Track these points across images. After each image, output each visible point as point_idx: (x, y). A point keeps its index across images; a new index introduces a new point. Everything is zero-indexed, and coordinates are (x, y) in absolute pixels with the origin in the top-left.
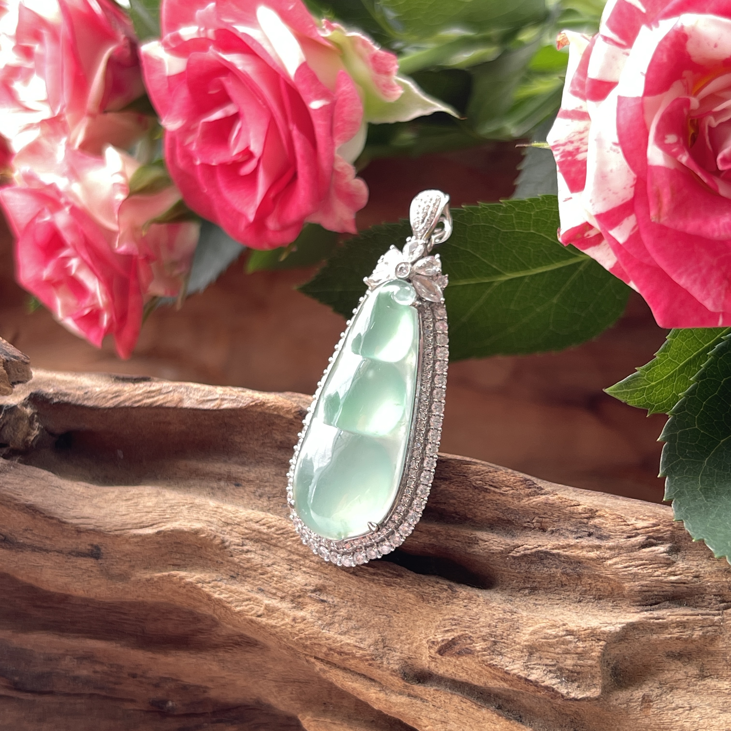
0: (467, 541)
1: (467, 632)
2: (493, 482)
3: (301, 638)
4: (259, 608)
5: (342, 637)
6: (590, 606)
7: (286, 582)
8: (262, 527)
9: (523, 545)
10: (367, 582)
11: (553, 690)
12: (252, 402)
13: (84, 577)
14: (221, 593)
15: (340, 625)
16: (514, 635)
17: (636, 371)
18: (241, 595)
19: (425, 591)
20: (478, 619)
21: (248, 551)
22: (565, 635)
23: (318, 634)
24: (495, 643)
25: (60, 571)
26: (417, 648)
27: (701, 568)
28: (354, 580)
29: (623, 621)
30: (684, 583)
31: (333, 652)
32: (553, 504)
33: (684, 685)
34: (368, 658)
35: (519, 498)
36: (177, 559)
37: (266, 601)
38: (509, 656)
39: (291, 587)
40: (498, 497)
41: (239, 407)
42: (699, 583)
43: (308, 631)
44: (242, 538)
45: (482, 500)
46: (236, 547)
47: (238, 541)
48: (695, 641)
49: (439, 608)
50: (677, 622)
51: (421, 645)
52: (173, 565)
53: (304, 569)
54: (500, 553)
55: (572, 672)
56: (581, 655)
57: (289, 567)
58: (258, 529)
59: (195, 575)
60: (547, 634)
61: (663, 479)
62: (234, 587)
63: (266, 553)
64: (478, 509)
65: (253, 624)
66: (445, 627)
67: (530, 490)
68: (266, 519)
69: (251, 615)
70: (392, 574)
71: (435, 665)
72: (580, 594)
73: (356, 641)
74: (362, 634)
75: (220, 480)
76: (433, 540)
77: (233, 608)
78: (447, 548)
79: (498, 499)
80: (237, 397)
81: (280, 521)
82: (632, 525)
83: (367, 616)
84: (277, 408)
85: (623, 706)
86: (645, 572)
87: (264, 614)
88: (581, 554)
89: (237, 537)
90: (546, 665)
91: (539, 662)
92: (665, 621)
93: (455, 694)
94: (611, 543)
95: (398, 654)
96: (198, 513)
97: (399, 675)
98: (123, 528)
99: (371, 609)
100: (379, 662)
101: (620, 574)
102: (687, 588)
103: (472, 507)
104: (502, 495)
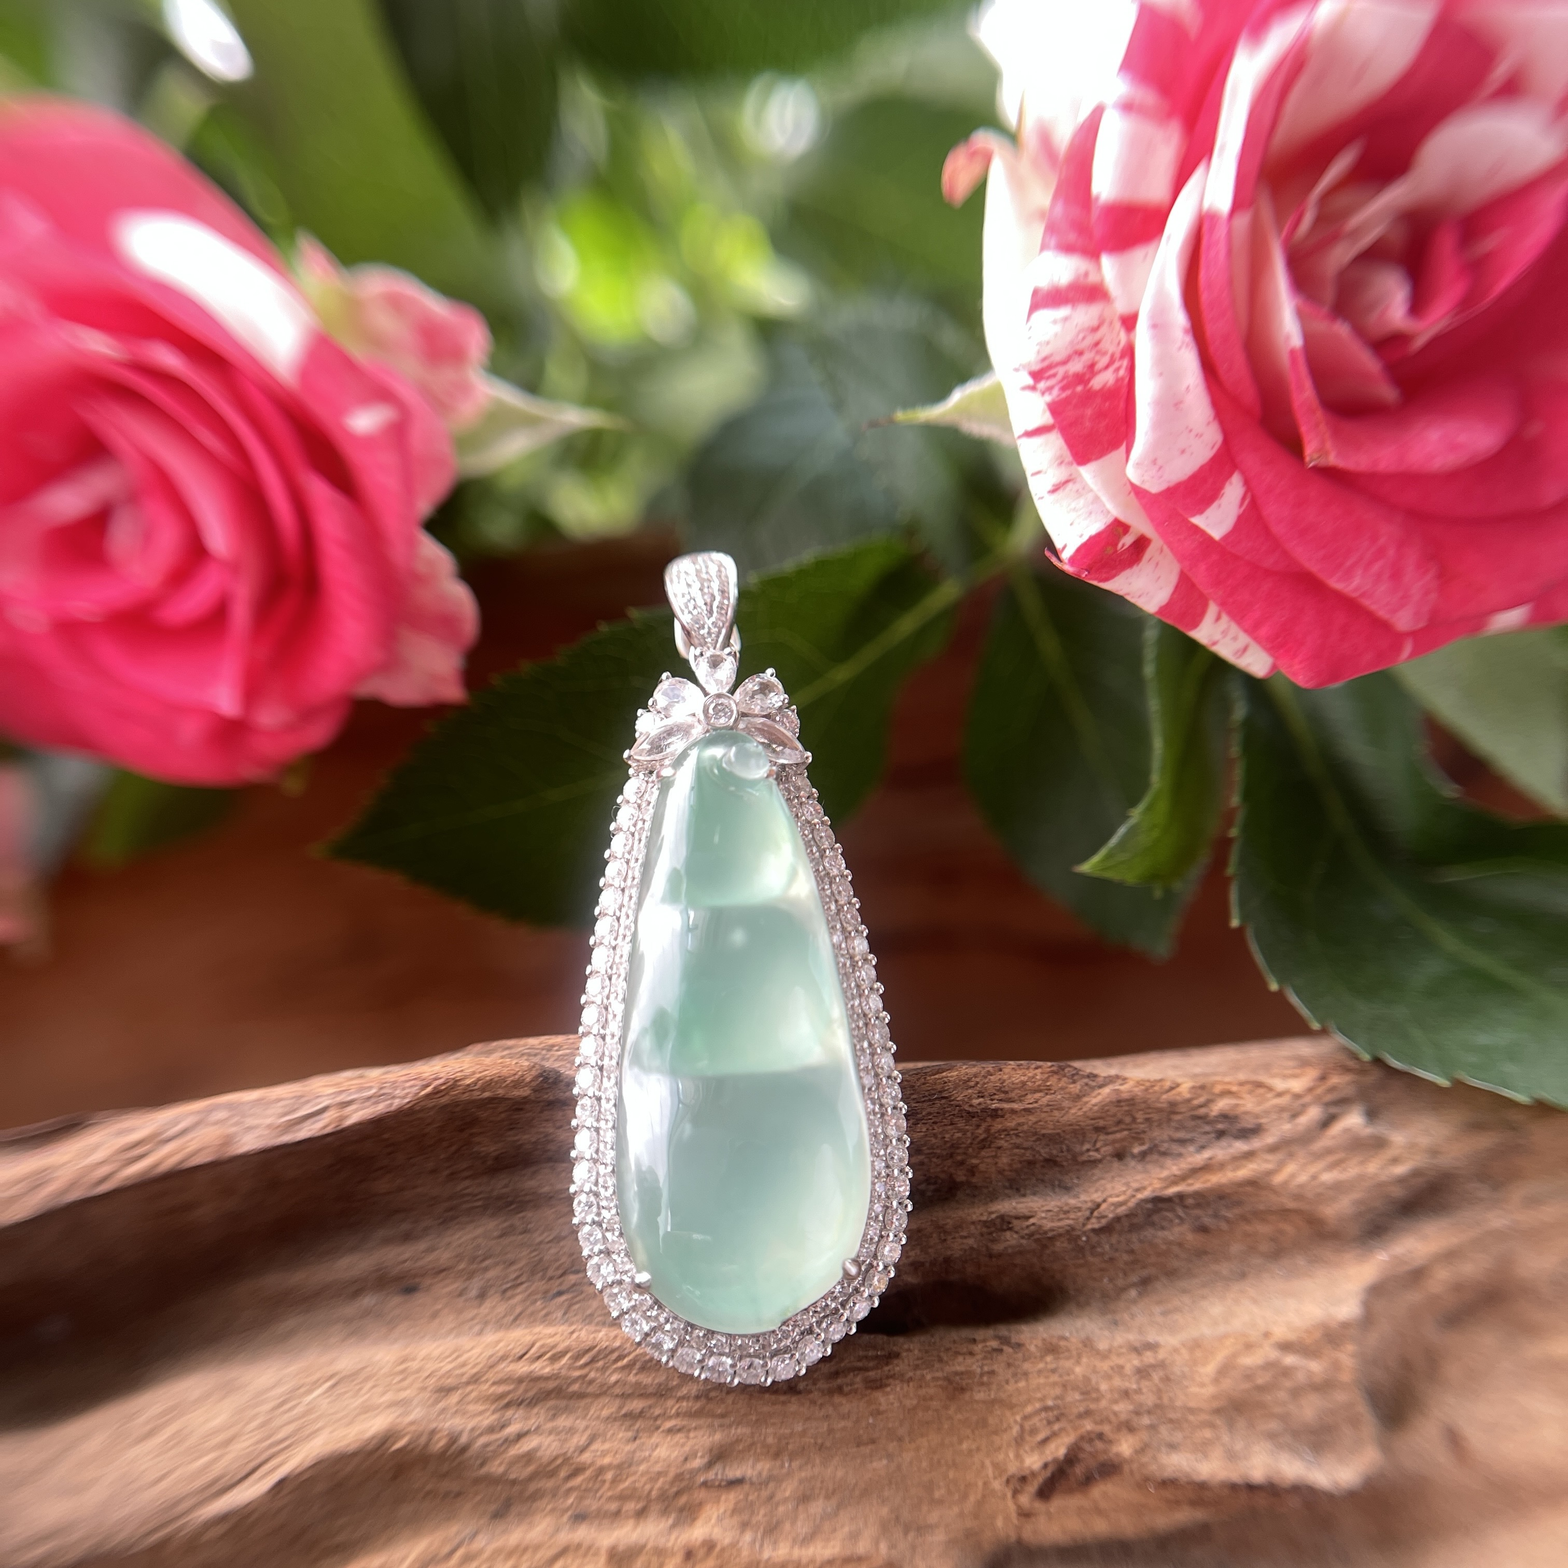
0: (984, 1229)
1: (1088, 1427)
2: (1006, 1092)
5: (811, 1550)
7: (635, 1473)
8: (537, 1366)
9: (1104, 1201)
10: (828, 1398)
12: (423, 1088)
15: (793, 1523)
16: (1182, 1396)
19: (958, 1369)
20: (1097, 1389)
21: (520, 1436)
22: (1281, 1357)
24: (1154, 1428)
26: (980, 1503)
28: (794, 1405)
29: (1354, 1287)
30: (1419, 1174)
32: (1130, 1099)
35: (1063, 1107)
37: (605, 1539)
38: (1191, 1446)
39: (651, 1480)
40: (1022, 1120)
41: (394, 1108)
44: (496, 1410)
45: (984, 1136)
46: (489, 1438)
47: (488, 1421)
49: (1003, 1396)
51: (988, 1493)
53: (668, 1425)
54: (1068, 1231)
58: (530, 1374)
60: (1248, 1367)
62: (513, 1539)
63: (563, 1422)
64: (977, 1158)
66: (1036, 1434)
67: (1077, 1086)
68: (539, 1344)
70: (877, 1357)
71: (1033, 1530)
72: (1240, 1260)
73: (843, 1547)
74: (849, 1523)
78: (948, 1261)
79: (1019, 1124)
80: (381, 1088)
81: (575, 1336)
82: (1285, 1091)
84: (489, 1084)
88: (1224, 1180)
89: (483, 1412)
90: (1268, 1437)
91: (1254, 1437)
94: (1270, 1139)
96: (357, 1394)
99: (849, 1457)
101: (1310, 1195)
103: (964, 1157)
104: (1028, 1111)
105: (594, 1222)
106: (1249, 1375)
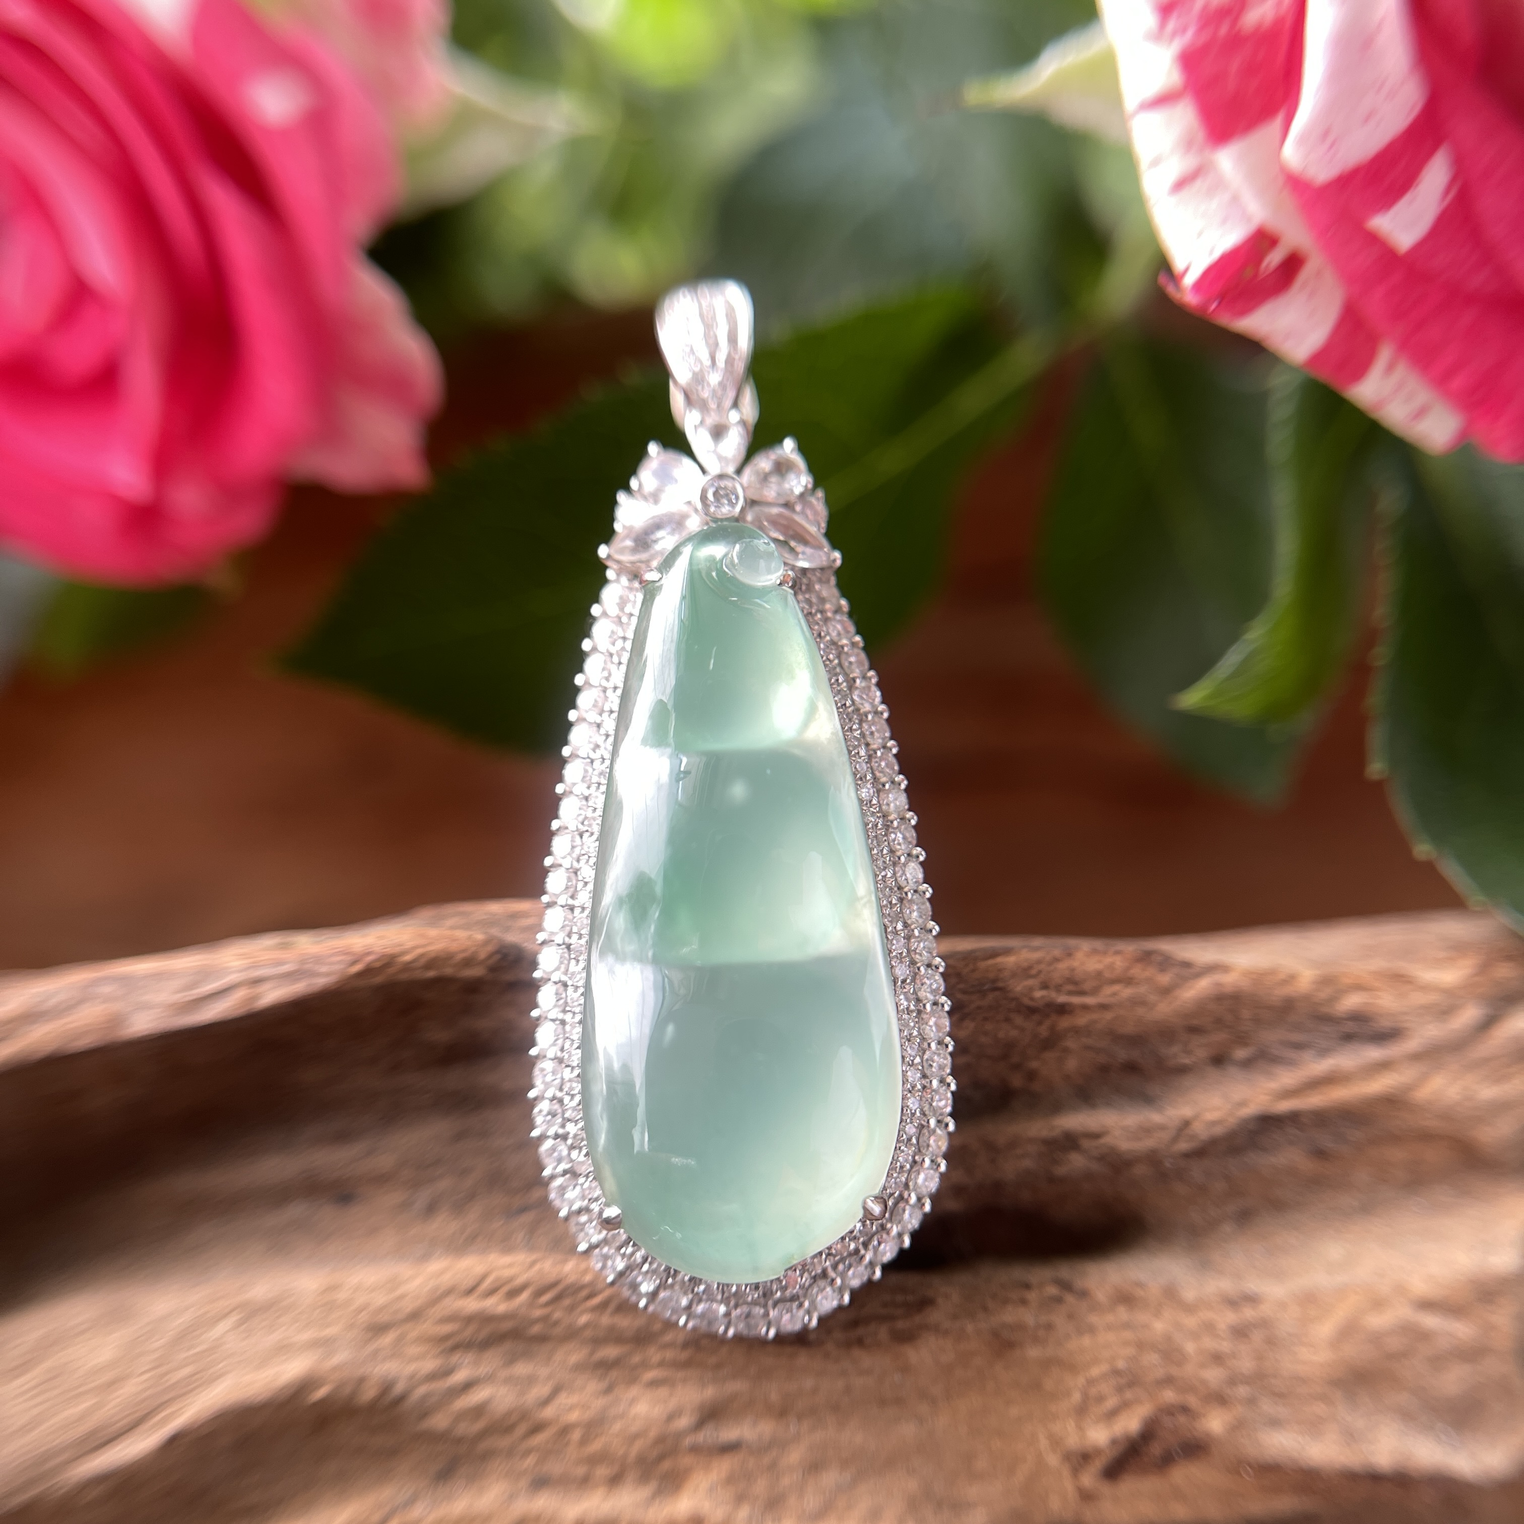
1: (1169, 1398)
2: (1076, 983)
7: (609, 1430)
8: (490, 1302)
9: (1197, 1117)
10: (844, 1351)
12: (354, 963)
15: (799, 1496)
19: (1006, 1320)
21: (467, 1386)
26: (1030, 1479)
32: (1236, 995)
37: (572, 1511)
39: (627, 1441)
40: (1095, 1017)
44: (440, 1354)
45: (1047, 1035)
46: (430, 1386)
47: (429, 1366)
51: (1041, 1468)
53: (649, 1375)
54: (1148, 1156)
58: (480, 1311)
62: (459, 1507)
63: (522, 1369)
64: (1038, 1060)
66: (1103, 1402)
67: (1167, 976)
68: (493, 1275)
70: (906, 1304)
75: (284, 1201)
78: (998, 1184)
79: (1093, 1022)
80: (302, 962)
81: (537, 1267)
84: (433, 962)
89: (423, 1355)
94: (1412, 1044)
96: (276, 1327)
99: (871, 1417)
103: (1021, 1058)
104: (1104, 1007)
105: (556, 1135)
106: (1376, 1338)
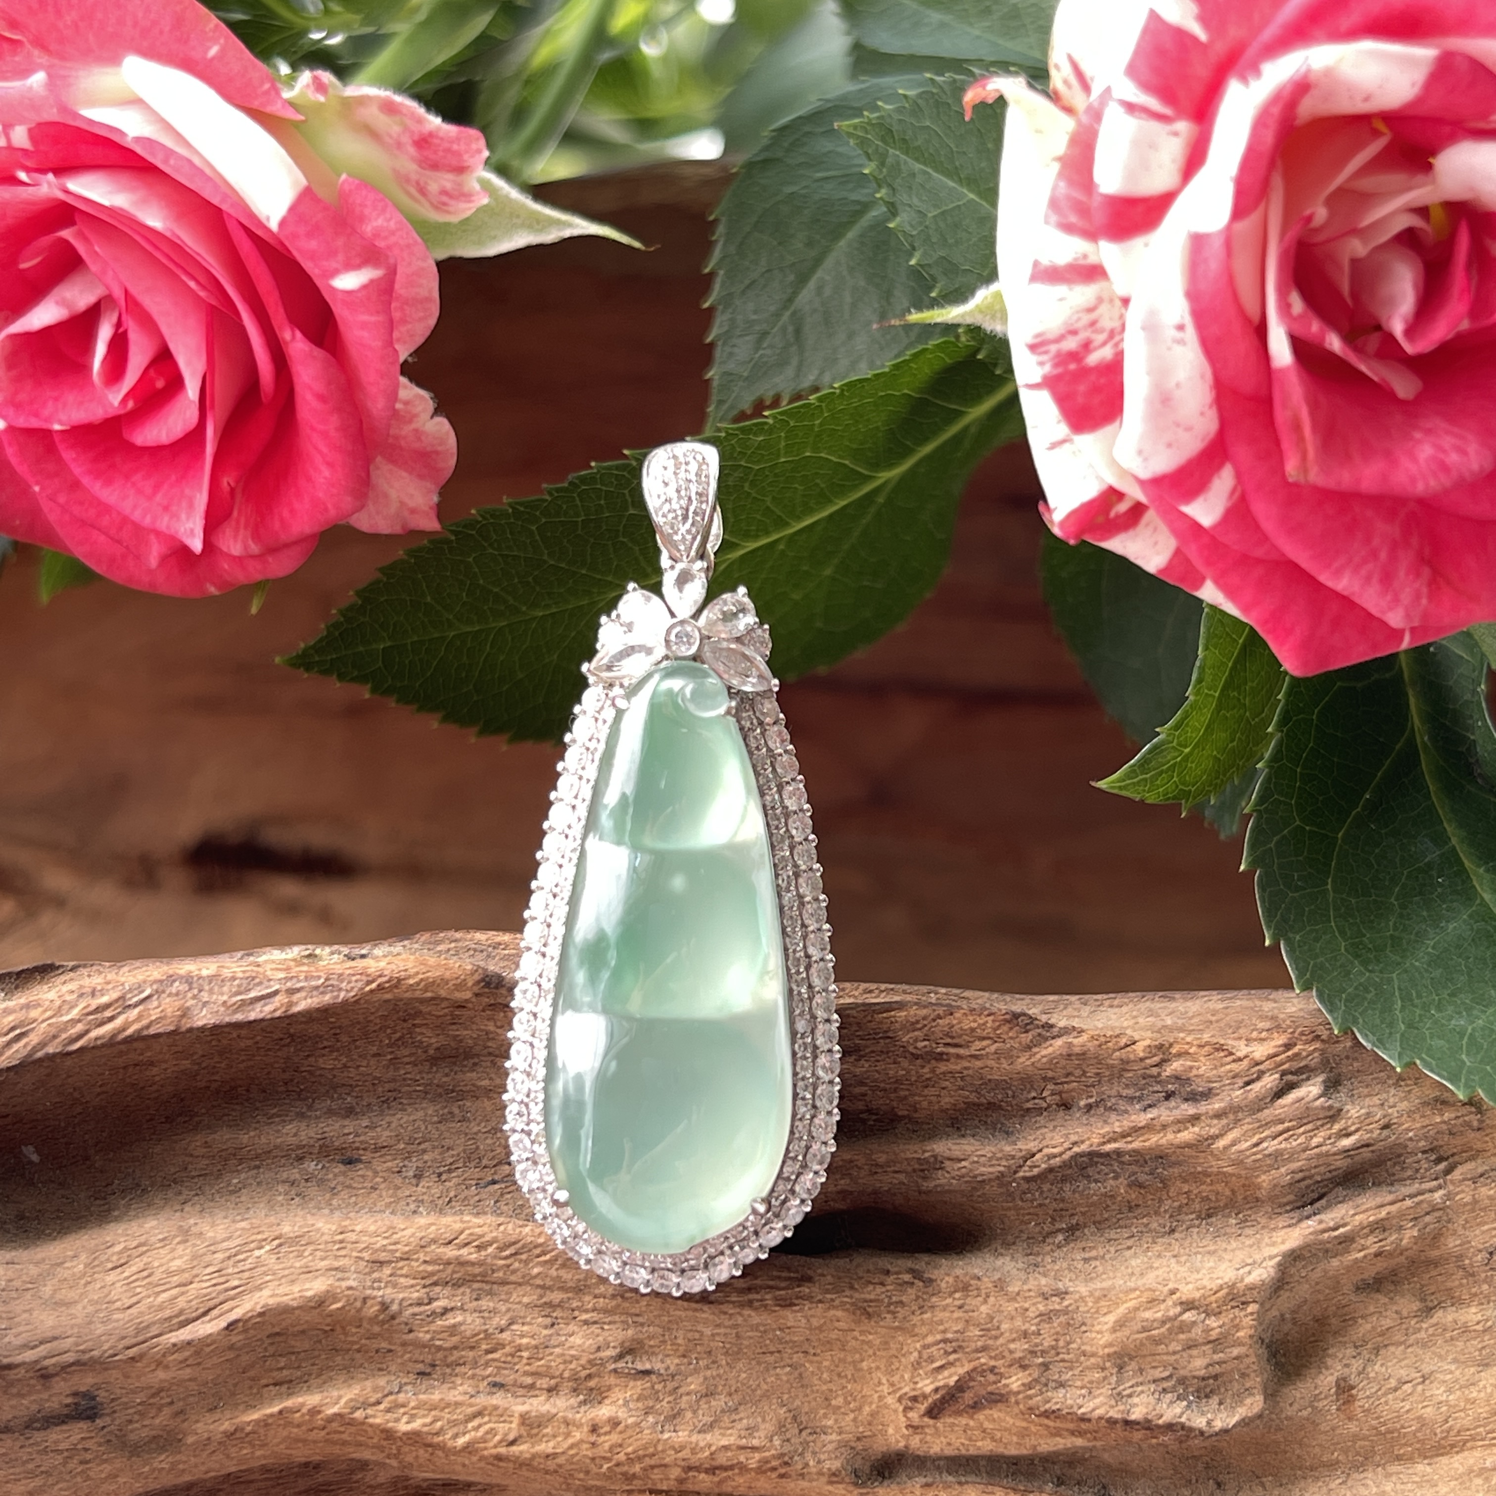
0: (917, 1166)
1: (983, 1360)
2: (952, 1038)
3: (618, 1465)
4: (507, 1426)
5: (709, 1437)
6: (1195, 1236)
7: (551, 1354)
8: (464, 1251)
9: (1040, 1151)
10: (738, 1310)
11: (1183, 1427)
13: (70, 1466)
14: (413, 1418)
15: (695, 1412)
16: (1078, 1340)
17: (1158, 734)
18: (458, 1411)
19: (867, 1296)
20: (998, 1328)
21: (446, 1311)
22: (1181, 1314)
23: (655, 1446)
24: (1046, 1366)
25: (12, 1471)
26: (873, 1414)
27: (1390, 1107)
28: (706, 1313)
29: (1275, 1251)
30: (1368, 1145)
31: (696, 1474)
32: (1084, 1054)
33: (1399, 1337)
34: (774, 1463)
35: (1009, 1056)
36: (282, 1369)
37: (520, 1407)
38: (1079, 1383)
39: (565, 1362)
40: (967, 1064)
41: (340, 1000)
42: (1393, 1137)
43: (630, 1445)
44: (424, 1287)
45: (928, 1076)
46: (417, 1310)
47: (416, 1295)
48: (1407, 1250)
49: (907, 1325)
50: (1370, 1225)
51: (883, 1408)
52: (275, 1384)
53: (585, 1316)
54: (998, 1178)
55: (1204, 1379)
56: (1217, 1343)
57: (548, 1321)
58: (457, 1258)
59: (340, 1397)
60: (1147, 1320)
61: (1276, 948)
62: (436, 1396)
63: (486, 1303)
64: (920, 1095)
65: (501, 1464)
66: (932, 1362)
67: (1030, 1036)
68: (467, 1232)
69: (495, 1447)
70: (790, 1279)
71: (921, 1441)
72: (1171, 1216)
73: (740, 1437)
74: (748, 1418)
75: (300, 1159)
76: (842, 1182)
77: (450, 1444)
78: (875, 1192)
79: (966, 1068)
80: (327, 979)
81: (502, 1228)
82: (1246, 1057)
83: (748, 1378)
85: (1305, 1413)
86: (1294, 1144)
87: (520, 1436)
88: (1163, 1141)
89: (412, 1286)
90: (1154, 1381)
91: (1140, 1380)
92: (1348, 1228)
93: (967, 1482)
94: (1217, 1105)
95: (834, 1437)
96: (300, 1255)
97: (847, 1480)
98: (141, 1338)
99: (754, 1362)
100: (799, 1466)
101: (1248, 1161)
102: (1373, 1152)
103: (907, 1093)
104: (975, 1057)
105: (523, 1131)
106: (1145, 1328)
